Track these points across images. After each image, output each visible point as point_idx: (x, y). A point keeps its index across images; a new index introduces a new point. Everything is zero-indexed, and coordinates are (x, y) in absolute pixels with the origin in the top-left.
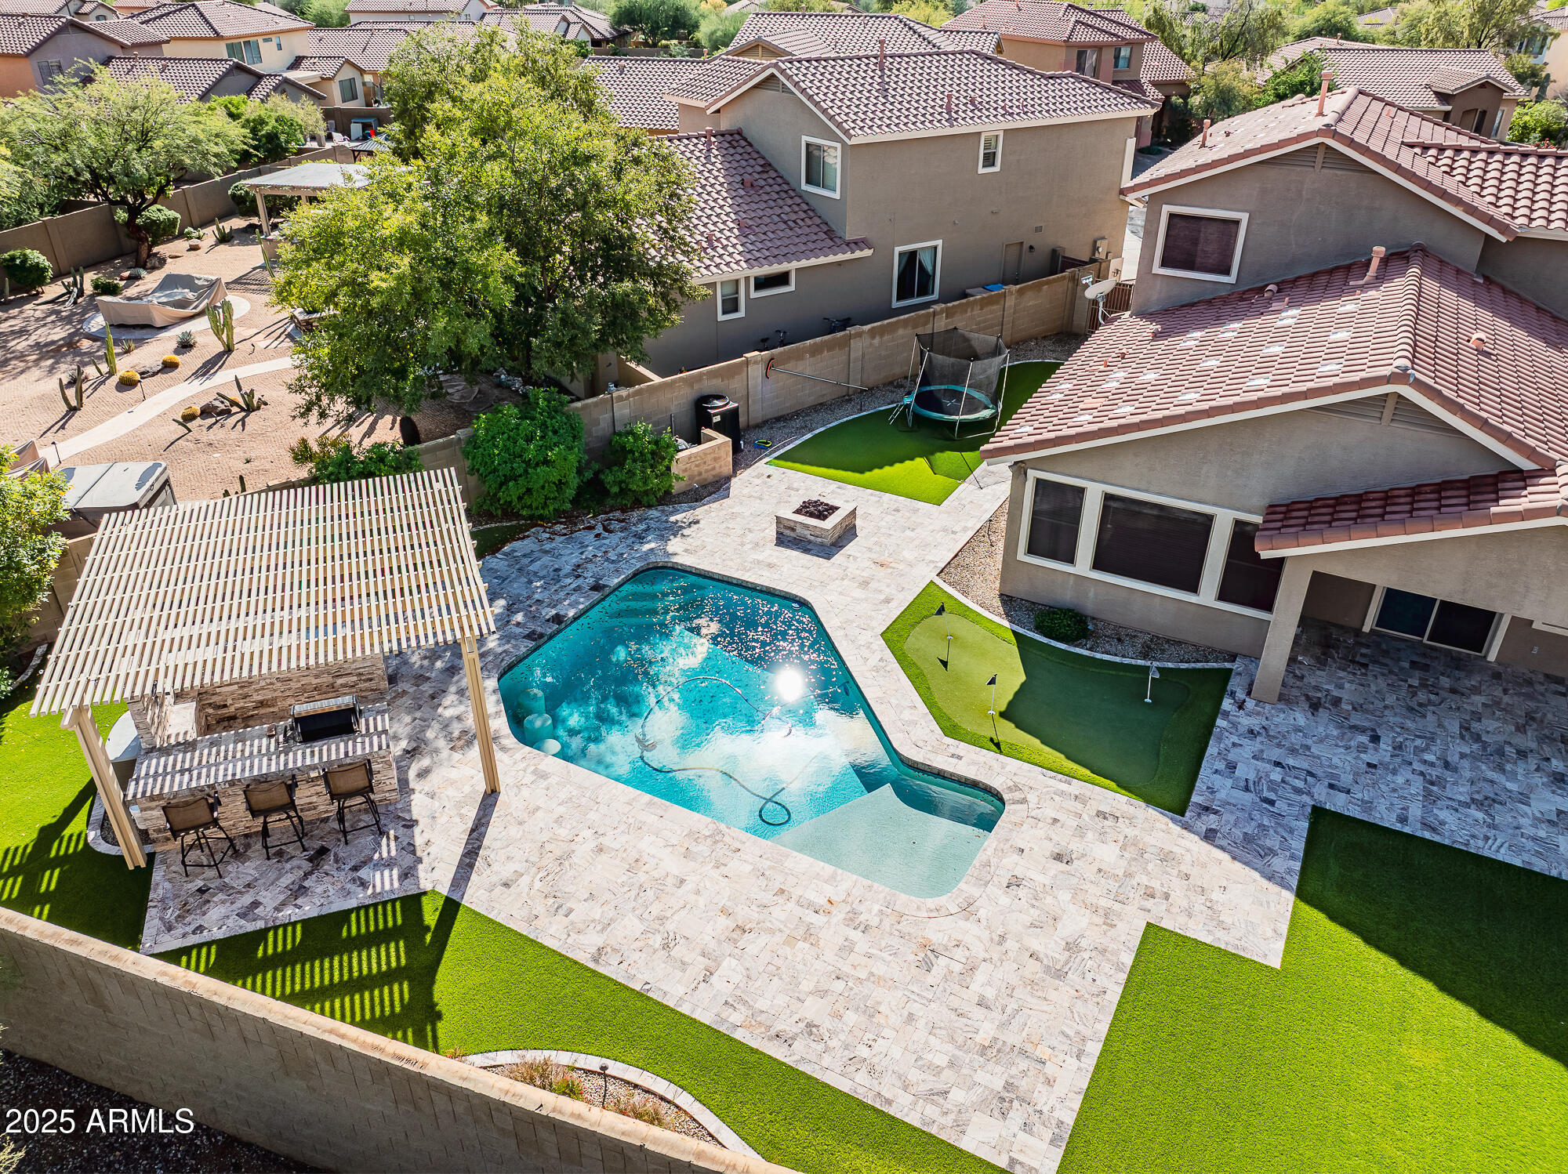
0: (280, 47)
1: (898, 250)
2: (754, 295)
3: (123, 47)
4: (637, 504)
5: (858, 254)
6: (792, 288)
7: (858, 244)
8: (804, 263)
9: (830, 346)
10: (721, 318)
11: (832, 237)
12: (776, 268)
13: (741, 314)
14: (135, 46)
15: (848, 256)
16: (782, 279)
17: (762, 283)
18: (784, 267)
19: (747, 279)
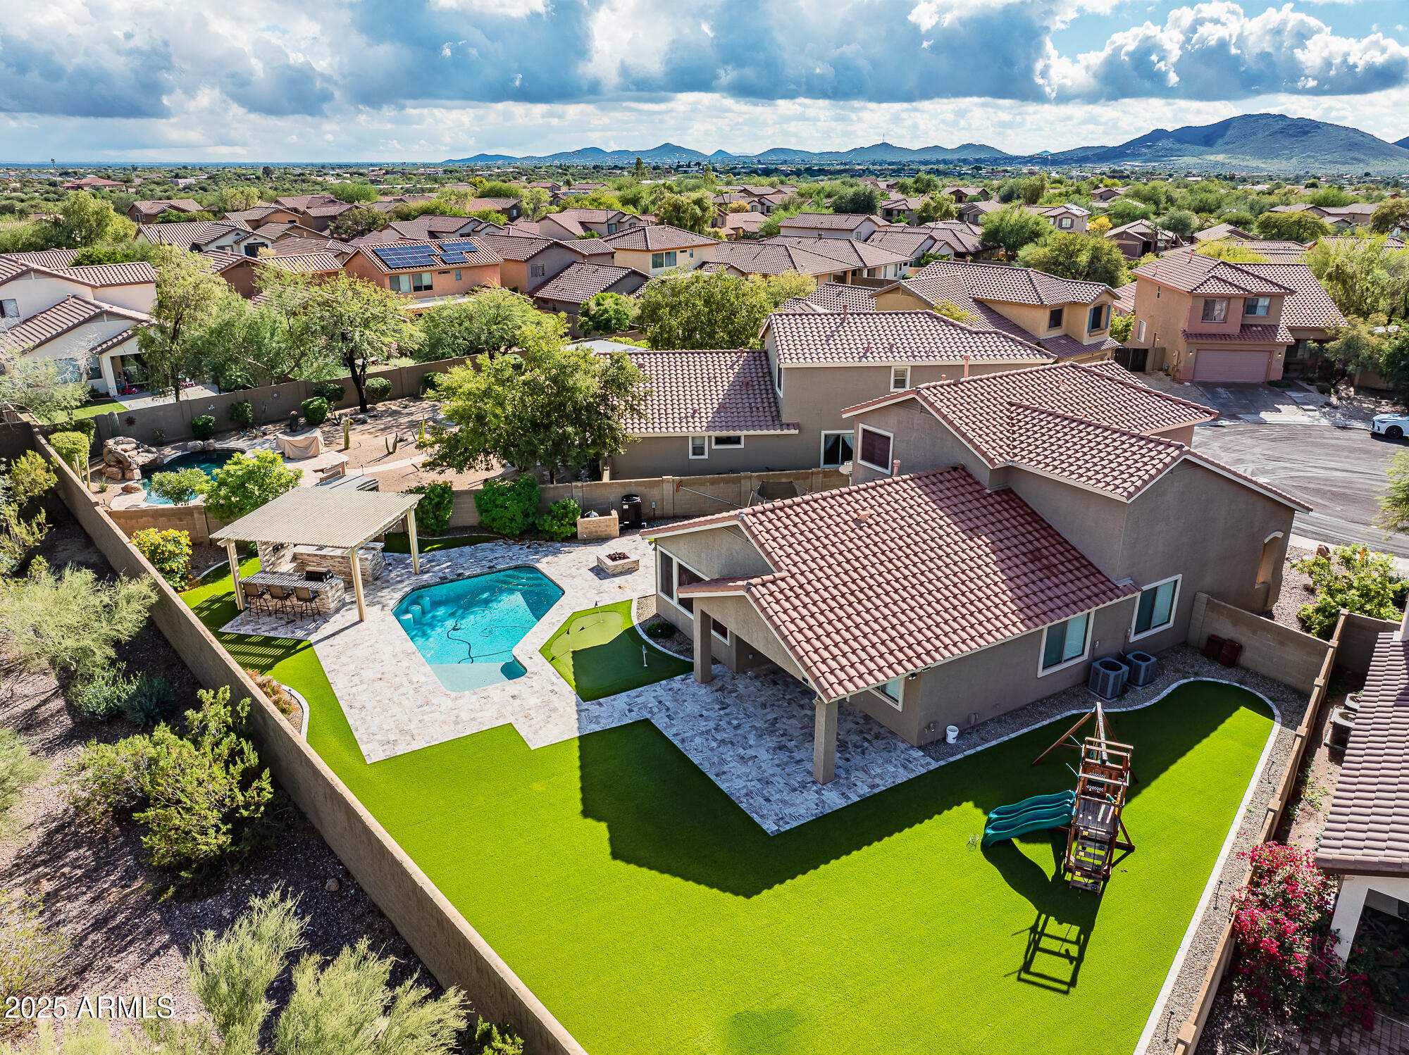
0: (692, 255)
1: (823, 433)
2: (714, 447)
3: (584, 256)
4: (551, 539)
5: (786, 432)
6: (742, 446)
7: (788, 426)
8: (752, 432)
9: (726, 481)
10: (691, 457)
11: (776, 419)
12: (731, 433)
13: (706, 456)
14: (591, 255)
15: (778, 432)
16: (737, 440)
17: (719, 441)
18: (738, 433)
19: (710, 437)
